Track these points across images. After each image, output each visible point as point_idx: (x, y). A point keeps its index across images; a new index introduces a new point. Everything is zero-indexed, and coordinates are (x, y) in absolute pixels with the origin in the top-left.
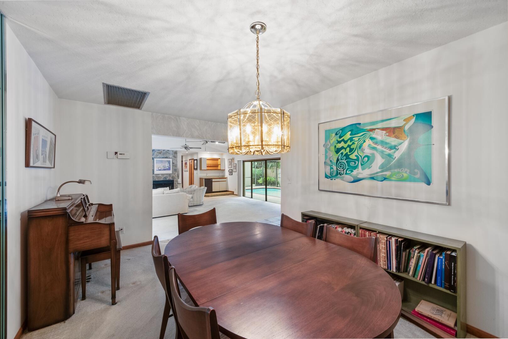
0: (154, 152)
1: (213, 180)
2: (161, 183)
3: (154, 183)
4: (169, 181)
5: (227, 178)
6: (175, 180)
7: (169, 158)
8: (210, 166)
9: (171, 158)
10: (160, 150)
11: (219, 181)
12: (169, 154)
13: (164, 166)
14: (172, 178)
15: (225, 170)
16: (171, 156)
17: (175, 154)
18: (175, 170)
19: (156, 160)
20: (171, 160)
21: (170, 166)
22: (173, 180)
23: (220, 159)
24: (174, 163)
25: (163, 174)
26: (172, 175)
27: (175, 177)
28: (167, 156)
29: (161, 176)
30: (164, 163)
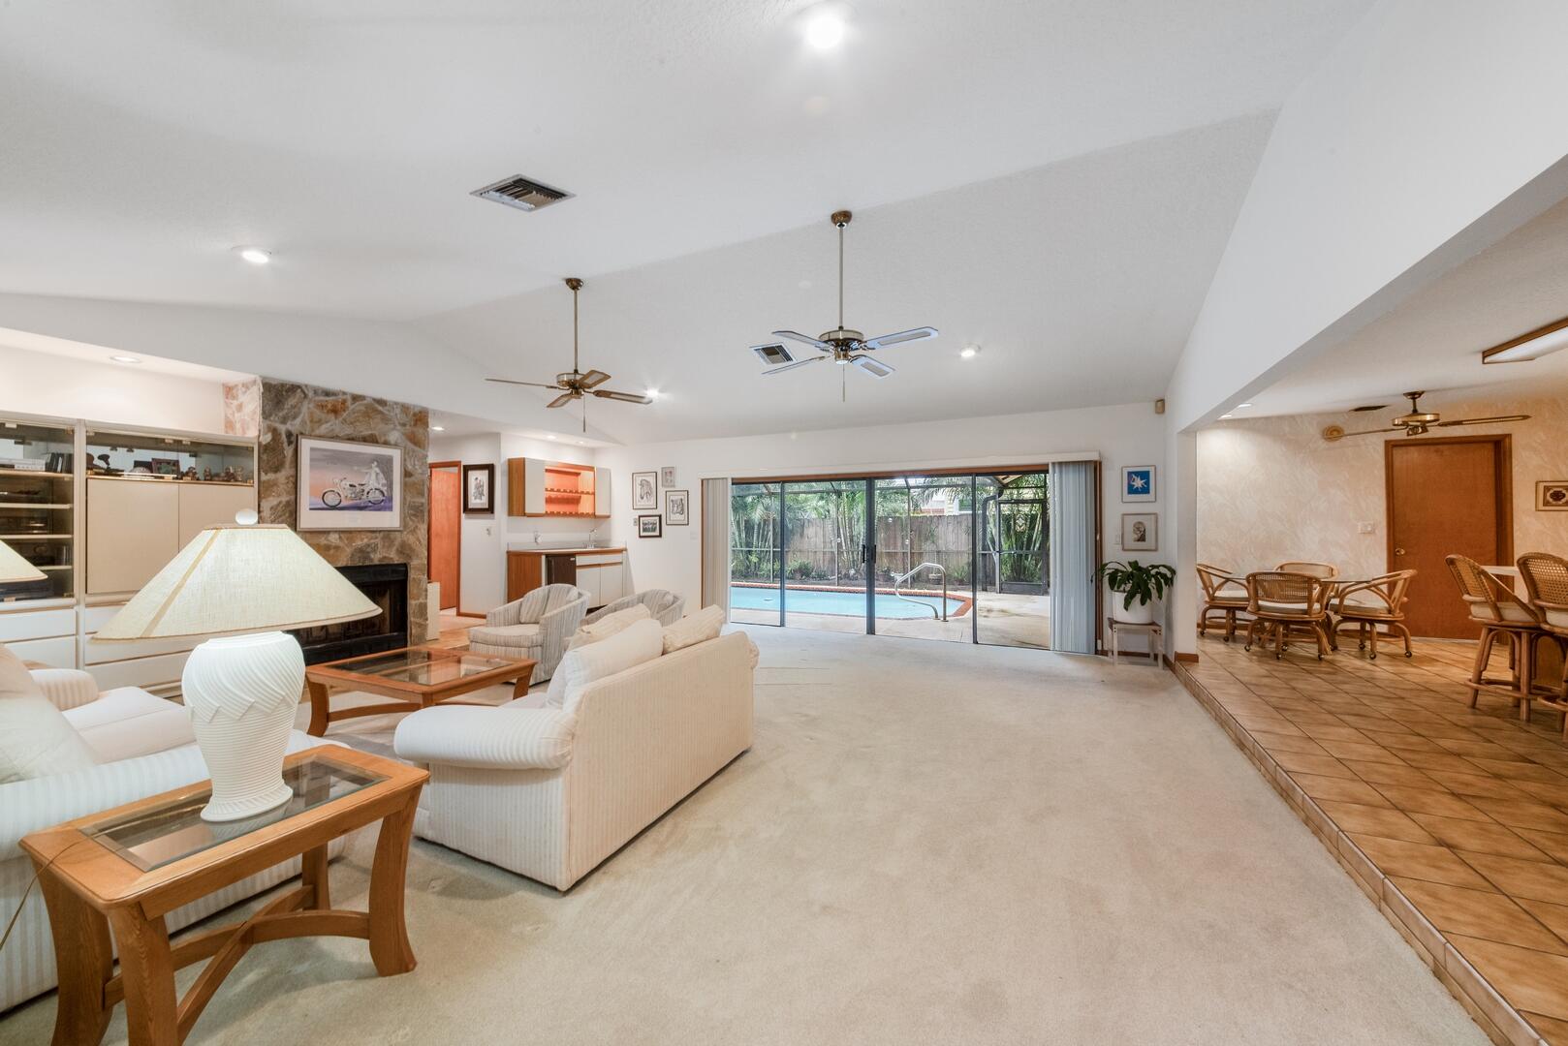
0: (301, 402)
1: (580, 560)
4: (383, 568)
5: (626, 550)
6: (414, 563)
7: (386, 443)
9: (396, 445)
10: (335, 394)
11: (599, 565)
12: (386, 420)
13: (358, 488)
14: (401, 552)
15: (609, 517)
16: (394, 436)
17: (415, 425)
18: (418, 510)
19: (312, 449)
20: (396, 454)
21: (390, 486)
22: (405, 565)
23: (591, 469)
24: (411, 475)
25: (348, 533)
26: (398, 539)
27: (414, 546)
28: (376, 433)
29: (341, 544)
30: (356, 468)
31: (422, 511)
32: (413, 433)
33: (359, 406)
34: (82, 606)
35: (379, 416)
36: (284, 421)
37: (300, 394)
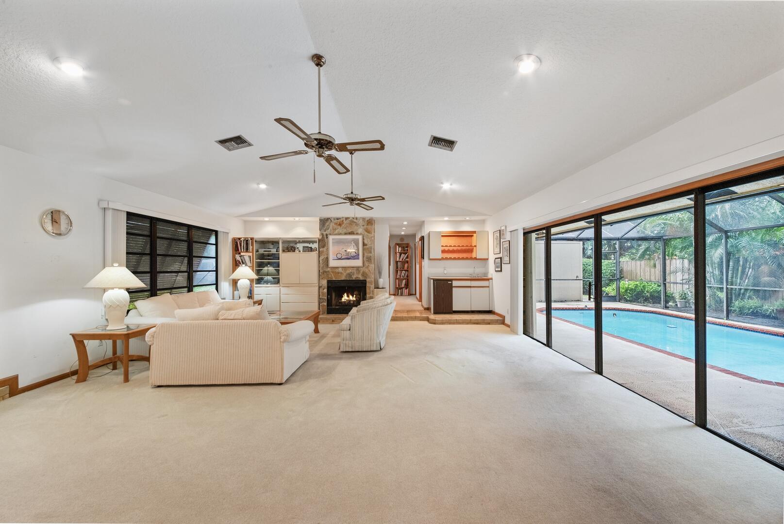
0: (330, 224)
1: (455, 283)
2: (342, 285)
3: (330, 285)
4: (357, 281)
5: (492, 279)
6: (368, 280)
7: (357, 234)
8: (453, 252)
9: (361, 234)
10: (340, 219)
11: (470, 287)
12: (357, 225)
14: (363, 275)
15: (488, 259)
16: (360, 230)
17: (368, 225)
18: (368, 260)
19: (333, 239)
21: (358, 250)
22: (366, 281)
23: (475, 232)
24: (366, 245)
25: (344, 268)
26: (362, 270)
27: (368, 273)
28: (354, 230)
29: (342, 272)
31: (371, 259)
32: (367, 228)
33: (348, 221)
34: (281, 287)
35: (355, 224)
36: (325, 231)
37: (329, 221)
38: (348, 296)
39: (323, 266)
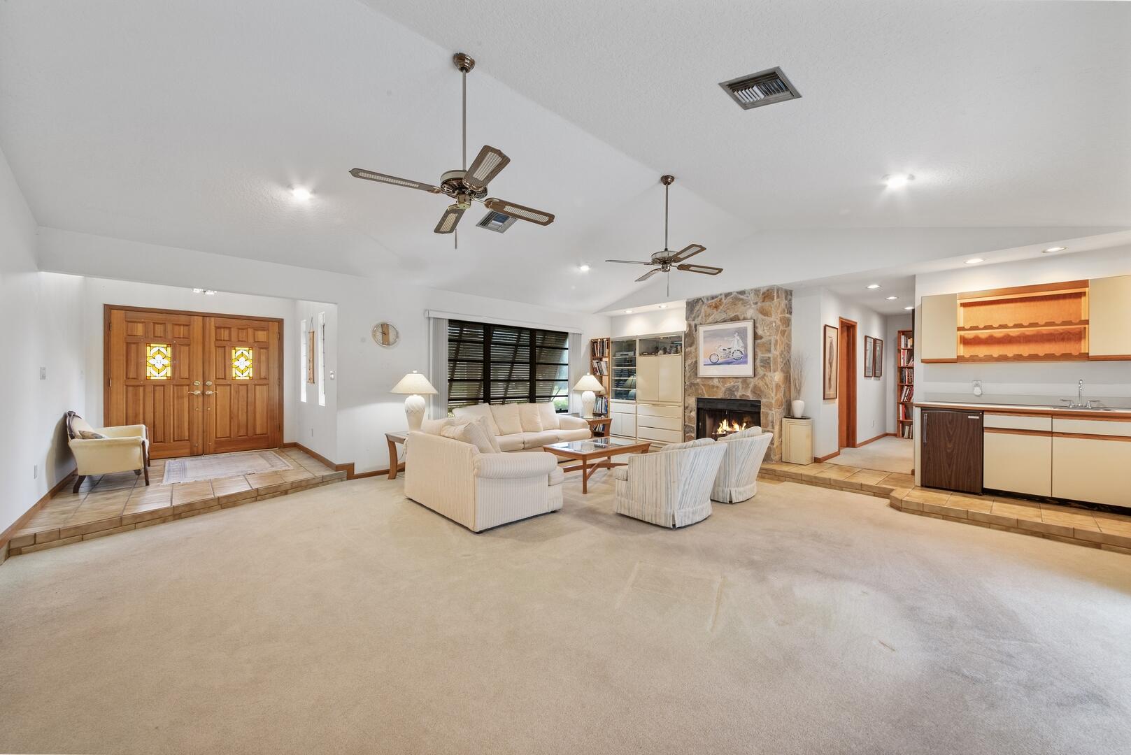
0: (701, 307)
1: (989, 420)
2: (720, 406)
3: (701, 405)
4: (744, 402)
6: (763, 401)
7: (745, 319)
8: (991, 341)
9: (751, 319)
10: (716, 297)
11: (1049, 434)
12: (745, 303)
13: (727, 351)
14: (754, 392)
16: (750, 313)
17: (763, 301)
18: (764, 363)
19: (704, 332)
21: (746, 348)
22: (759, 402)
24: (761, 338)
25: (723, 379)
26: (752, 382)
27: (763, 388)
28: (738, 313)
29: (719, 385)
30: (726, 338)
31: (769, 363)
32: (762, 307)
33: (729, 299)
34: (637, 404)
35: (740, 302)
36: (694, 320)
37: (701, 303)
38: (730, 425)
39: (690, 376)
